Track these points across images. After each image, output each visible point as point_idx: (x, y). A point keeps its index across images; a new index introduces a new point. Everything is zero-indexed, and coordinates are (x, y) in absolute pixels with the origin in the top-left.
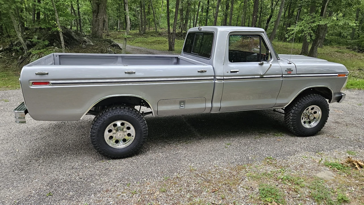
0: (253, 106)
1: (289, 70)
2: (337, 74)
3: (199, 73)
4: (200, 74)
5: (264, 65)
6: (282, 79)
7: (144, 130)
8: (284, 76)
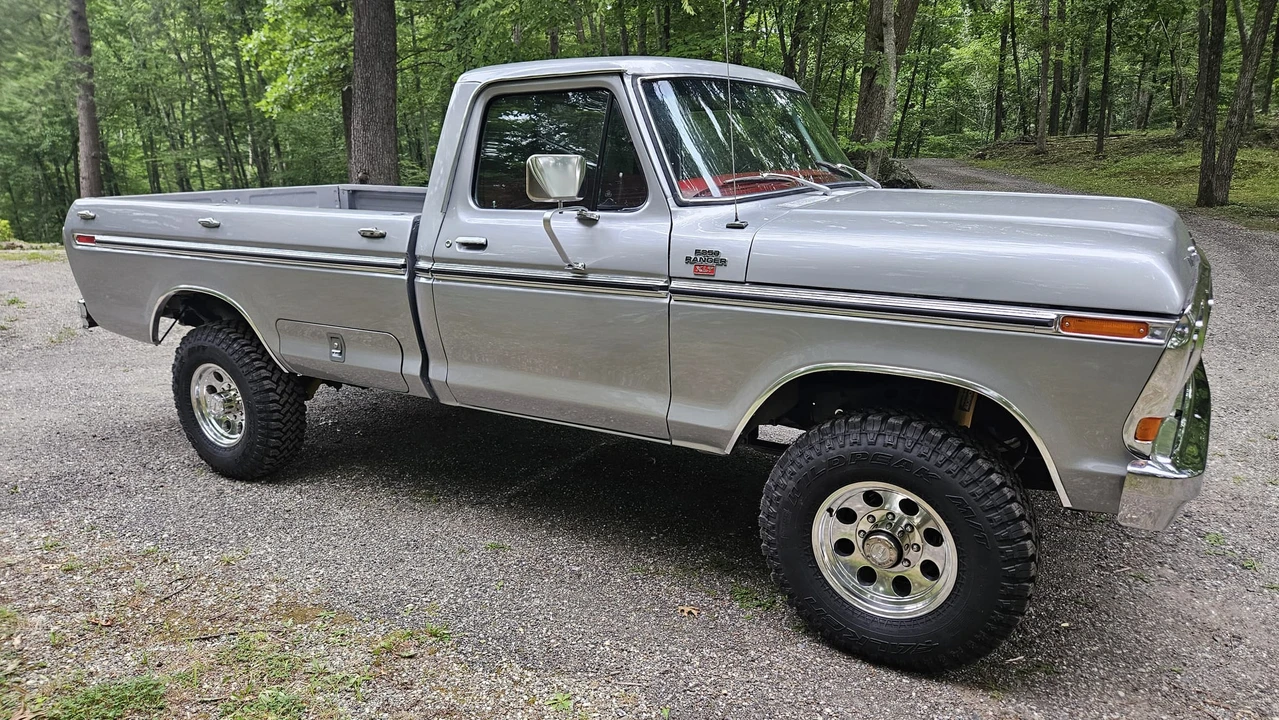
0: (563, 406)
1: (707, 261)
2: (1051, 315)
3: (365, 239)
4: (365, 244)
5: (601, 225)
6: (667, 301)
7: (261, 407)
8: (674, 284)
